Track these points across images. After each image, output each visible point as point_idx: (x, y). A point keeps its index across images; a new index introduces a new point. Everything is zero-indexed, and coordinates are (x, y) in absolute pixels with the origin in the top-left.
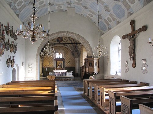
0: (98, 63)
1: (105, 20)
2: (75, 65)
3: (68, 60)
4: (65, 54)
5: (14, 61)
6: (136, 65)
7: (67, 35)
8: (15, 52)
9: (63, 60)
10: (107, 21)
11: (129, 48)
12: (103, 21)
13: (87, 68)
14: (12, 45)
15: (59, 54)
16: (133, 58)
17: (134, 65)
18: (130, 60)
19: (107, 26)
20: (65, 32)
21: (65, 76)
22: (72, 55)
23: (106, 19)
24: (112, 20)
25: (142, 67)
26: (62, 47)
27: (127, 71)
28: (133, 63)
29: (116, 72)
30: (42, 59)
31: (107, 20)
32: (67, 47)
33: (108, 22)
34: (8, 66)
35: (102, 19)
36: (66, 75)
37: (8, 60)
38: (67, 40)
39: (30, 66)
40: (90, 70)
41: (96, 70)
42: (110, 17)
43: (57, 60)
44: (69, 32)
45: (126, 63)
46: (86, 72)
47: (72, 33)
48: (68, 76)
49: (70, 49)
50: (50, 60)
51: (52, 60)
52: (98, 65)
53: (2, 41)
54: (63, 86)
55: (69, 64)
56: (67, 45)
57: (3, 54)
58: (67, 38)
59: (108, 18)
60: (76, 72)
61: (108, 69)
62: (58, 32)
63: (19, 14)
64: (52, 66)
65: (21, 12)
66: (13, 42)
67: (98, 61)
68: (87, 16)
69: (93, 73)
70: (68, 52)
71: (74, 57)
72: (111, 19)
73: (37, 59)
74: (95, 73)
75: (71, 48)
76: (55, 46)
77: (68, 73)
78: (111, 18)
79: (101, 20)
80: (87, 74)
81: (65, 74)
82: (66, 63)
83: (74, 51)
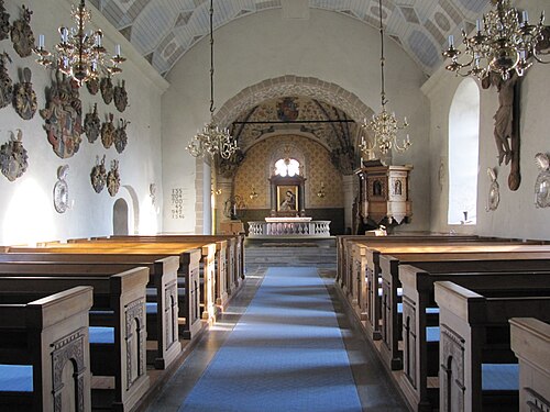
0: (404, 183)
1: (428, 25)
2: (343, 201)
3: (317, 183)
4: (307, 162)
5: (116, 176)
6: (520, 178)
7: (297, 89)
8: (120, 149)
9: (297, 181)
10: (437, 26)
11: (496, 117)
12: (421, 27)
13: (366, 204)
14: (110, 125)
15: (287, 162)
16: (514, 155)
17: (516, 180)
18: (501, 162)
19: (438, 46)
20: (290, 78)
21: (301, 236)
22: (332, 166)
23: (432, 19)
24: (451, 21)
25: (537, 185)
26: (297, 139)
27: (493, 204)
28: (512, 174)
29: (465, 213)
30: (230, 180)
31: (434, 22)
32: (313, 137)
33: (440, 29)
34: (98, 189)
35: (417, 21)
36: (303, 232)
37: (94, 170)
38: (315, 112)
39: (177, 196)
40: (373, 210)
41: (395, 208)
42: (442, 11)
43: (277, 181)
44: (305, 80)
45: (494, 177)
46: (362, 218)
47: (313, 81)
48: (312, 235)
49: (327, 145)
50: (258, 183)
51: (262, 182)
52: (403, 190)
53: (71, 109)
54: (285, 265)
55: (322, 196)
56: (312, 132)
57: (76, 149)
58: (313, 104)
59: (438, 16)
60: (347, 226)
61: (442, 206)
62: (267, 83)
63: (130, 28)
64: (262, 204)
65: (138, 20)
66: (112, 116)
67: (407, 179)
68: (367, 18)
69: (386, 218)
70: (317, 153)
71: (342, 172)
72: (448, 17)
73: (199, 176)
74: (394, 221)
75: (328, 140)
76: (272, 134)
77: (312, 227)
78: (445, 14)
79: (417, 25)
80: (366, 222)
81: (300, 229)
82: (313, 195)
83: (338, 150)
